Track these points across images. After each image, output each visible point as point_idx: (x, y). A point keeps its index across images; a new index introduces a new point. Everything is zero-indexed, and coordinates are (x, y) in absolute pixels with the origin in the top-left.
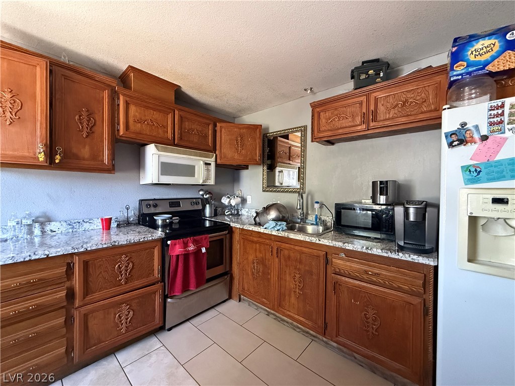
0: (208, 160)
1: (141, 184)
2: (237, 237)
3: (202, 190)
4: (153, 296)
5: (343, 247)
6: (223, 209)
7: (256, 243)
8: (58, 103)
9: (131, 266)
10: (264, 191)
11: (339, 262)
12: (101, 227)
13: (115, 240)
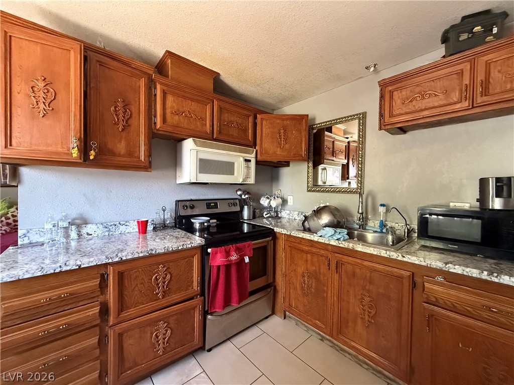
0: (248, 157)
1: (178, 183)
2: (281, 244)
3: (240, 190)
4: (192, 312)
5: (444, 269)
6: (261, 211)
7: (307, 252)
8: (92, 92)
9: (169, 277)
10: (309, 191)
11: (435, 288)
12: (137, 230)
13: (152, 247)
